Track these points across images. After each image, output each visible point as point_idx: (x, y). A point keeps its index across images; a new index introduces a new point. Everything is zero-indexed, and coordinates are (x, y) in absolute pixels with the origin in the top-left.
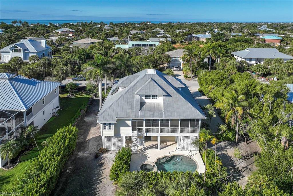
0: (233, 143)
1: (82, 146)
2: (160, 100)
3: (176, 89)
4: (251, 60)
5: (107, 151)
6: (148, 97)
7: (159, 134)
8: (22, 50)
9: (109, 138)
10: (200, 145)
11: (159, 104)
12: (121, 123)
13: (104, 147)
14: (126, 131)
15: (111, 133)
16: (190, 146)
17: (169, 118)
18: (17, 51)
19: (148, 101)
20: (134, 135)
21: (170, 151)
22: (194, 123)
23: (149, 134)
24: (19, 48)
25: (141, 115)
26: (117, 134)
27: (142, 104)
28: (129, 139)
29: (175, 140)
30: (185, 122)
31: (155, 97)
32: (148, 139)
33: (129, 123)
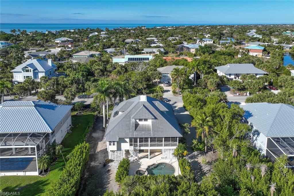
0: (203, 153)
2: (149, 122)
3: (162, 113)
5: (112, 161)
6: (141, 120)
7: (149, 148)
8: (32, 70)
9: (113, 151)
11: (148, 126)
12: (122, 140)
13: (110, 158)
14: (125, 146)
15: (114, 148)
16: (171, 156)
17: (156, 136)
18: (27, 71)
19: (140, 123)
20: (131, 148)
21: (157, 160)
22: (174, 139)
23: (142, 148)
24: (30, 68)
25: (135, 134)
26: (119, 149)
27: (137, 125)
28: (127, 152)
29: (160, 151)
30: (167, 139)
31: (146, 120)
32: (141, 151)
33: (128, 140)
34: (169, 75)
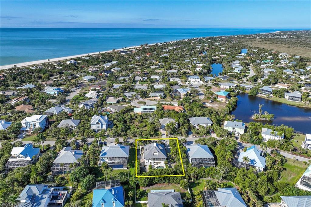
0: (173, 163)
1: (140, 165)
2: (157, 153)
3: (161, 150)
4: (195, 124)
5: (146, 165)
6: (154, 153)
7: (157, 161)
8: (100, 123)
9: (147, 162)
10: (165, 163)
11: (157, 154)
12: (149, 159)
13: (146, 164)
14: (150, 161)
15: (147, 161)
16: (164, 164)
17: (159, 158)
18: (98, 124)
19: (155, 154)
20: (152, 162)
21: (159, 165)
22: (164, 159)
23: (155, 161)
24: (99, 123)
25: (153, 157)
26: (148, 162)
27: (153, 154)
28: (151, 163)
29: (160, 162)
30: (162, 159)
31: (156, 153)
32: (155, 162)
33: (151, 159)
34: (165, 124)
